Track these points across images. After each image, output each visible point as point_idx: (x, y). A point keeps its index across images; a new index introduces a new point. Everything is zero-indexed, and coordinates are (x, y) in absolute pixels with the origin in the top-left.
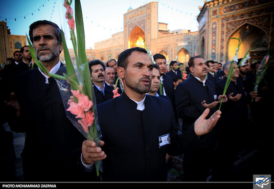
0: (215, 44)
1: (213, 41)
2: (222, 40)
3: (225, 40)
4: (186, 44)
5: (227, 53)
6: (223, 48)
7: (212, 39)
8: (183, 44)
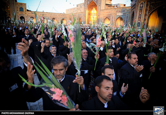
0: (141, 17)
1: (139, 15)
2: (146, 15)
3: (147, 15)
4: (122, 14)
5: (148, 23)
6: (145, 20)
7: (139, 14)
8: (120, 14)
